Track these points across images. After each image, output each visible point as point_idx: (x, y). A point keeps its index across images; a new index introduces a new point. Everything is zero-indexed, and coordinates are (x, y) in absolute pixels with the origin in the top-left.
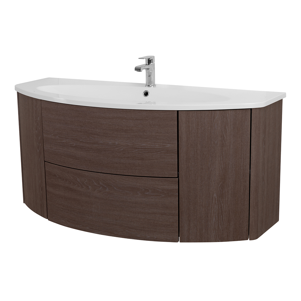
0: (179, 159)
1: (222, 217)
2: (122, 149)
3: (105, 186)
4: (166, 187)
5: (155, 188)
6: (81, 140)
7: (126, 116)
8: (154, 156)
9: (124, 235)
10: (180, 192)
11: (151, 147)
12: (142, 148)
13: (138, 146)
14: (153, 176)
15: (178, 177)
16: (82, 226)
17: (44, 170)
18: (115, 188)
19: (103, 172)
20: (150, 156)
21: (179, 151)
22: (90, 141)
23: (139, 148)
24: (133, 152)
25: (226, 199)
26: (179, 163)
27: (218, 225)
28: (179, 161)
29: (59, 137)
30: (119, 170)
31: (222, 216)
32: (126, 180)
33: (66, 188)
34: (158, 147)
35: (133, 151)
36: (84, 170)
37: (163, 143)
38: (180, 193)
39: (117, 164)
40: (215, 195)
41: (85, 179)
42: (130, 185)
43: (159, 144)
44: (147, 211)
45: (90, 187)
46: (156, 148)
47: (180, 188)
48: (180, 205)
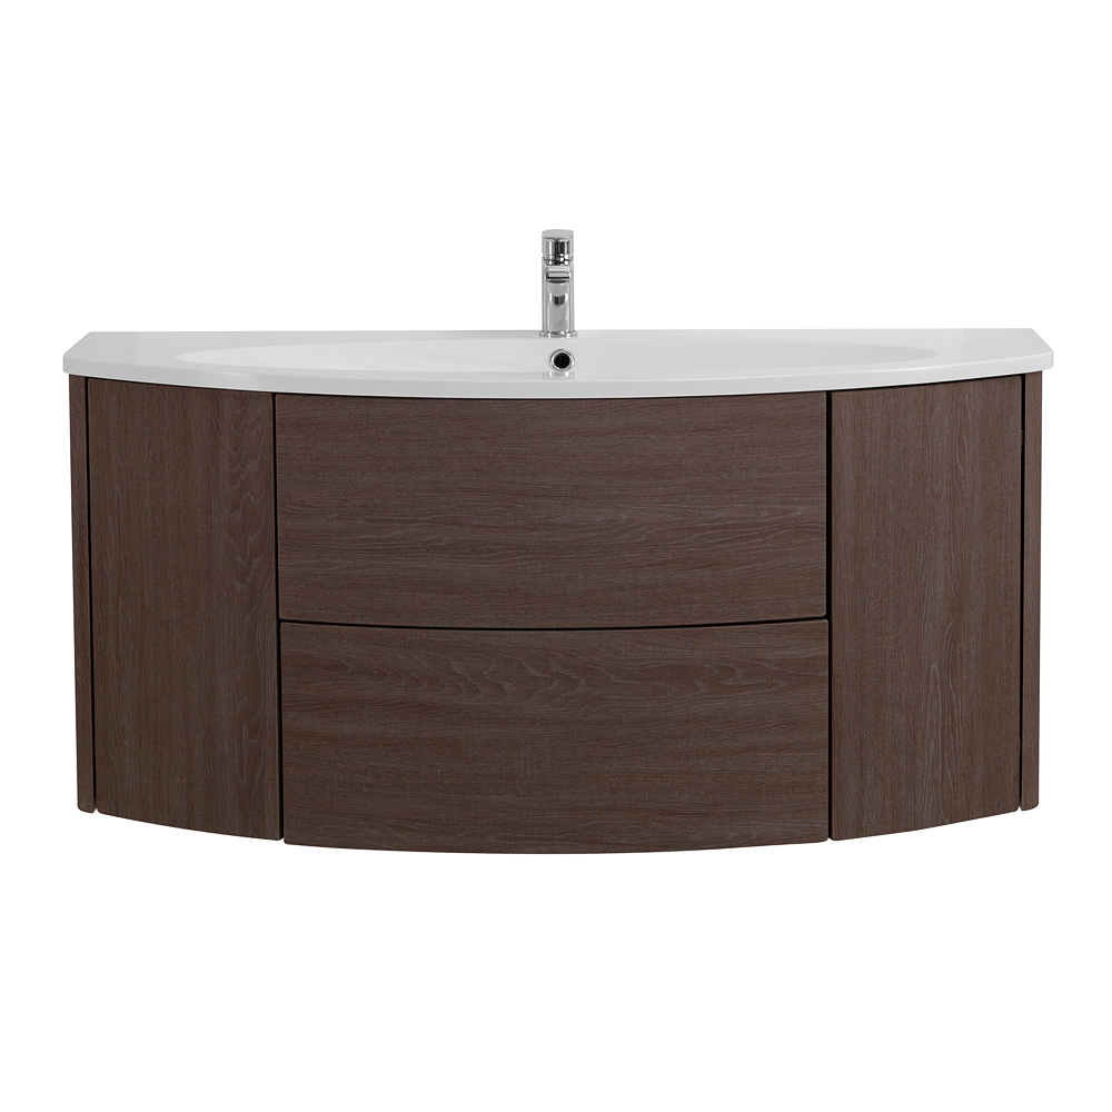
0: (834, 555)
1: (954, 737)
2: (643, 538)
3: (573, 676)
4: (793, 652)
5: (758, 660)
6: (475, 522)
7: (659, 423)
8: (752, 550)
9: (644, 841)
10: (834, 665)
11: (746, 519)
12: (714, 528)
13: (699, 522)
14: (748, 620)
15: (828, 616)
16: (468, 835)
17: (275, 654)
18: (613, 678)
19: (566, 626)
20: (741, 551)
21: (833, 526)
22: (517, 520)
23: (703, 527)
24: (681, 544)
25: (964, 677)
26: (833, 565)
27: (943, 767)
28: (834, 561)
29: (367, 520)
30: (628, 613)
31: (954, 734)
32: (654, 644)
33: (396, 704)
34: (768, 517)
35: (683, 538)
36: (485, 626)
37: (783, 503)
38: (834, 669)
39: (623, 590)
40: (934, 666)
41: (489, 661)
42: (669, 659)
43: (772, 506)
44: (726, 745)
45: (508, 687)
46: (761, 521)
47: (834, 653)
48: (834, 712)
